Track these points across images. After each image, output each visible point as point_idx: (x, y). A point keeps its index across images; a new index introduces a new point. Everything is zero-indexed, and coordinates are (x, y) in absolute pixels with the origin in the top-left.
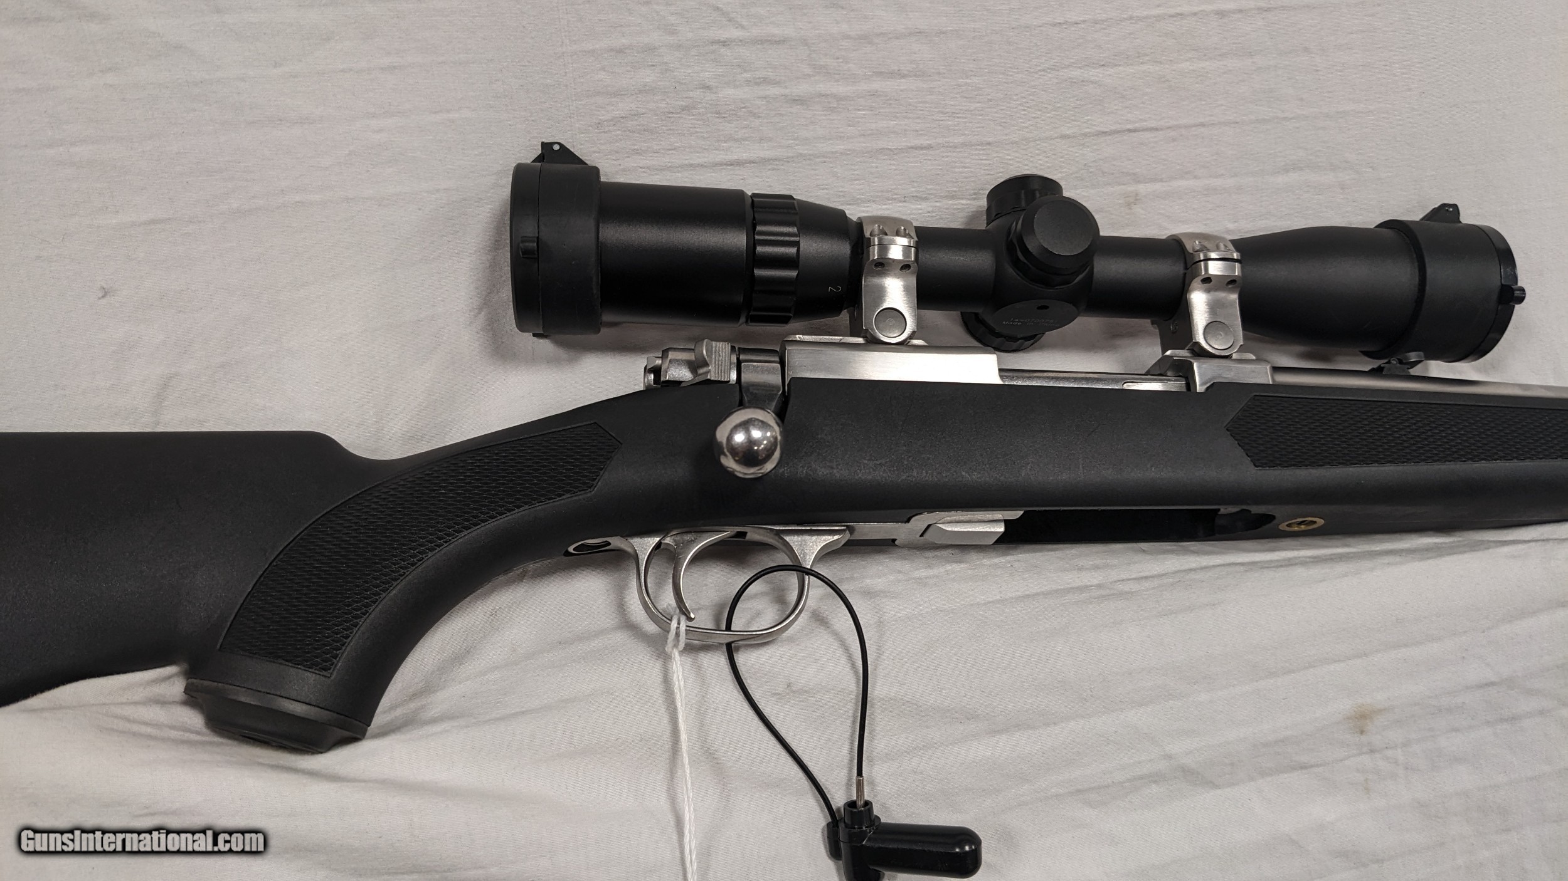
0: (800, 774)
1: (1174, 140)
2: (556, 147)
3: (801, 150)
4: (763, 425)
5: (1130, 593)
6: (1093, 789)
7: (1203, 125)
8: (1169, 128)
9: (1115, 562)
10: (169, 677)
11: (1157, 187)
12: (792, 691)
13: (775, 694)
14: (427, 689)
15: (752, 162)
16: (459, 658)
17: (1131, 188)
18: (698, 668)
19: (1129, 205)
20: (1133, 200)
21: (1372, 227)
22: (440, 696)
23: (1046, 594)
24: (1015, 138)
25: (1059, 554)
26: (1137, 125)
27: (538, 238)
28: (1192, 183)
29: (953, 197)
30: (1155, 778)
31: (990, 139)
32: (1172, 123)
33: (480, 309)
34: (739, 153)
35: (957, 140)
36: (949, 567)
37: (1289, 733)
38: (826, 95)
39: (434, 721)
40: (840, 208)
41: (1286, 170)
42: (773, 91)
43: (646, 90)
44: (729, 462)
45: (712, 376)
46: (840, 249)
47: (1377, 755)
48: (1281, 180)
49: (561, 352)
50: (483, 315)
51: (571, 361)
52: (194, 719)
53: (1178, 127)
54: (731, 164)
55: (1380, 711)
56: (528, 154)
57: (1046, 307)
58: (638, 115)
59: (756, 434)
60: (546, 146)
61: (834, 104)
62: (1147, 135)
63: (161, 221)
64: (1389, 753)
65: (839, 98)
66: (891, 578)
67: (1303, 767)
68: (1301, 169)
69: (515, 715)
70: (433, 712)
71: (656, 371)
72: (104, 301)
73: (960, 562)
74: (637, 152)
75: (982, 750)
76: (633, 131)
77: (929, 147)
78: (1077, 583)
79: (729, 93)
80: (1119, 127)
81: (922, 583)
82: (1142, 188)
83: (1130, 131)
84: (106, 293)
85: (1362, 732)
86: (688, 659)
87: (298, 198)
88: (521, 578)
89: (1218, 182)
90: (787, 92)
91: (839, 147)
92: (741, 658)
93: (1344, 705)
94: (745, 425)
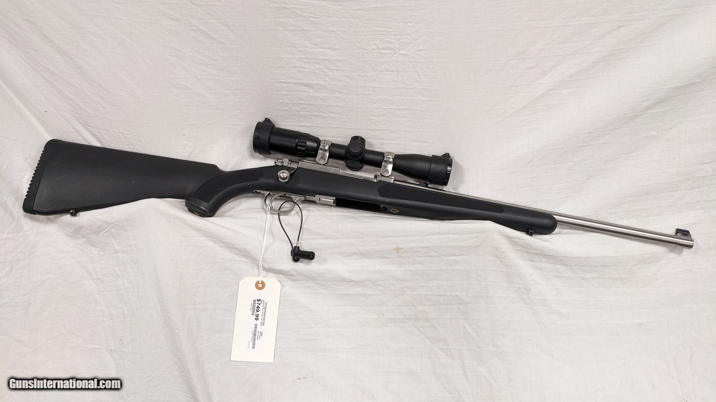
0: (288, 240)
1: (391, 133)
2: (268, 119)
3: (316, 125)
4: (286, 173)
5: (358, 218)
6: (343, 253)
7: (397, 130)
8: (390, 130)
9: (359, 213)
10: (183, 202)
11: (388, 142)
12: (289, 224)
13: (286, 224)
14: (226, 212)
15: (306, 126)
16: (232, 208)
17: (383, 141)
18: (273, 217)
19: (382, 145)
20: (383, 144)
21: (440, 156)
22: (227, 213)
23: (341, 216)
24: (358, 128)
25: (349, 210)
26: (383, 129)
27: (258, 136)
28: (395, 142)
29: (345, 138)
30: (355, 254)
31: (353, 128)
32: (390, 129)
33: (250, 147)
34: (303, 124)
35: (346, 127)
36: (326, 209)
37: (382, 249)
38: (321, 116)
39: (225, 217)
40: (318, 137)
41: (415, 142)
42: (310, 113)
43: (286, 110)
44: (280, 179)
45: (284, 165)
46: (315, 145)
47: (402, 259)
48: (414, 143)
49: (264, 158)
50: (250, 148)
51: (265, 160)
52: (186, 209)
53: (391, 130)
54: (302, 126)
55: (402, 249)
56: (262, 120)
57: (354, 162)
58: (284, 115)
59: (285, 174)
60: (266, 119)
61: (322, 117)
62: (385, 131)
63: (195, 124)
64: (405, 258)
65: (323, 116)
66: (314, 209)
67: (386, 258)
68: (418, 142)
69: (239, 218)
70: (225, 216)
71: (276, 163)
72: (183, 137)
73: (329, 208)
74: (284, 122)
75: (322, 241)
76: (283, 118)
77: (341, 128)
78: (349, 215)
79: (302, 113)
80: (379, 129)
81: (319, 210)
82: (385, 141)
83: (382, 130)
84: (184, 135)
85: (398, 252)
86: (271, 215)
87: (219, 123)
88: (247, 197)
89: (400, 142)
90: (313, 114)
91: (323, 125)
92: (281, 217)
93: (394, 246)
94: (283, 173)
